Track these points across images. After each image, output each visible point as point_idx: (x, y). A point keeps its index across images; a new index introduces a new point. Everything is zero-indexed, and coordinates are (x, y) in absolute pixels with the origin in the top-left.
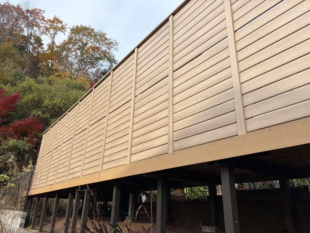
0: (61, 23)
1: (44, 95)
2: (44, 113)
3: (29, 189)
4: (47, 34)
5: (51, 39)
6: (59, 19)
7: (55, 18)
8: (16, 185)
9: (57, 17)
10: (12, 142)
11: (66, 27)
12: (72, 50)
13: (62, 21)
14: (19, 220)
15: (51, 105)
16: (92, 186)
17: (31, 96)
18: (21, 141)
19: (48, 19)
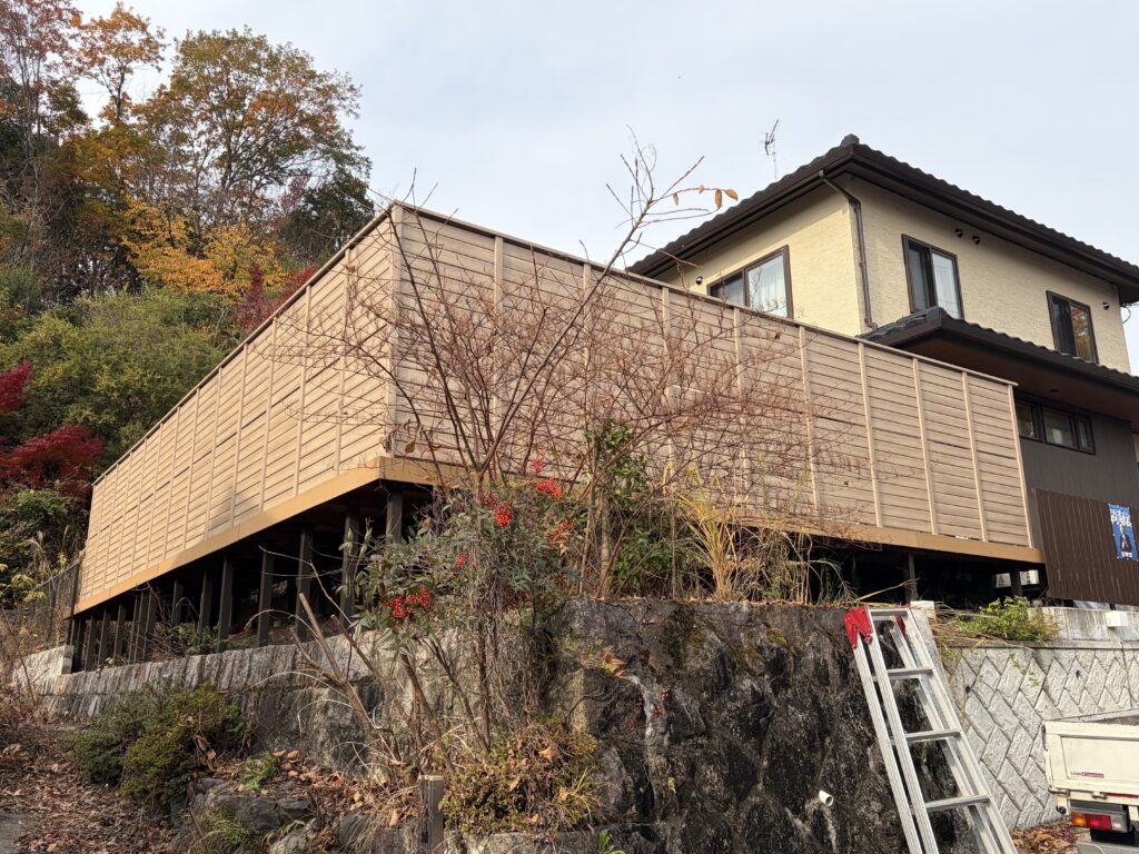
0: (144, 28)
1: (94, 363)
2: (98, 409)
3: (75, 600)
4: (96, 76)
5: (111, 91)
6: (134, 14)
7: (118, 12)
8: (47, 594)
9: (126, 9)
10: (25, 495)
11: (160, 41)
12: (195, 114)
13: (143, 20)
14: (61, 662)
15: (118, 390)
16: (154, 582)
17: (60, 367)
18: (47, 492)
19: (93, 20)
